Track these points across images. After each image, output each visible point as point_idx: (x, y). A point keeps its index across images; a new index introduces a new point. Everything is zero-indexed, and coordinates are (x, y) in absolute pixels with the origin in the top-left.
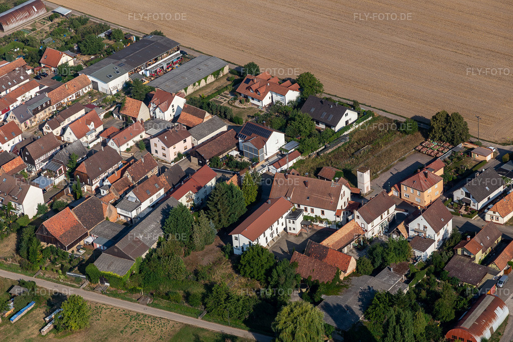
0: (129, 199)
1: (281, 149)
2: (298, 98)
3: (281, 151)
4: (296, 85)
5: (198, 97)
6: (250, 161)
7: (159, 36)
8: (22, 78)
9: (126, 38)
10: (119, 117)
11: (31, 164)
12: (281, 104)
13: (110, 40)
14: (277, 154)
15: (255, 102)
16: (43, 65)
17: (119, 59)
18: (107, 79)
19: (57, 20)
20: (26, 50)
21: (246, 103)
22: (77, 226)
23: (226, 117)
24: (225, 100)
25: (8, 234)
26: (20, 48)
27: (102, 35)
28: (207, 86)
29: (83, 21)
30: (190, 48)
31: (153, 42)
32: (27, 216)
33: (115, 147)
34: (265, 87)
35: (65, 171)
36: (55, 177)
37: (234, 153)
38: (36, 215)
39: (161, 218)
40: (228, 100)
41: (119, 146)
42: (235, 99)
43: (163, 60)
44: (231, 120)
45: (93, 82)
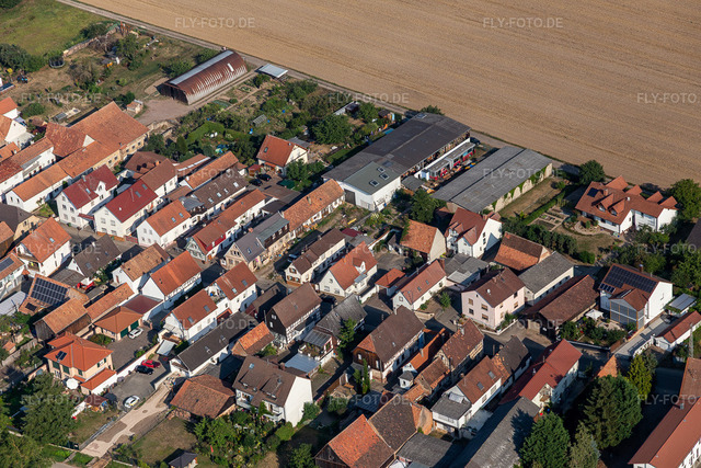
0: (452, 398)
1: (667, 308)
2: (674, 220)
3: (666, 311)
4: (671, 200)
5: (514, 216)
6: (622, 327)
7: (434, 115)
8: (236, 185)
9: (381, 117)
10: (397, 250)
11: (279, 333)
12: (650, 229)
13: (356, 118)
14: (661, 315)
15: (608, 226)
16: (260, 162)
17: (383, 154)
18: (371, 187)
19: (265, 85)
20: (229, 136)
21: (592, 227)
22: (378, 446)
23: (566, 251)
24: (557, 222)
25: (264, 455)
26: (219, 133)
27: (342, 111)
28: (523, 197)
29: (308, 87)
30: (482, 133)
31: (429, 125)
32: (290, 423)
33: (406, 304)
34: (623, 203)
35: (335, 345)
36: (321, 354)
37: (596, 315)
38: (302, 421)
39: (513, 433)
40: (562, 220)
41: (412, 303)
42: (574, 220)
43: (449, 155)
44: (576, 256)
45: (346, 190)
